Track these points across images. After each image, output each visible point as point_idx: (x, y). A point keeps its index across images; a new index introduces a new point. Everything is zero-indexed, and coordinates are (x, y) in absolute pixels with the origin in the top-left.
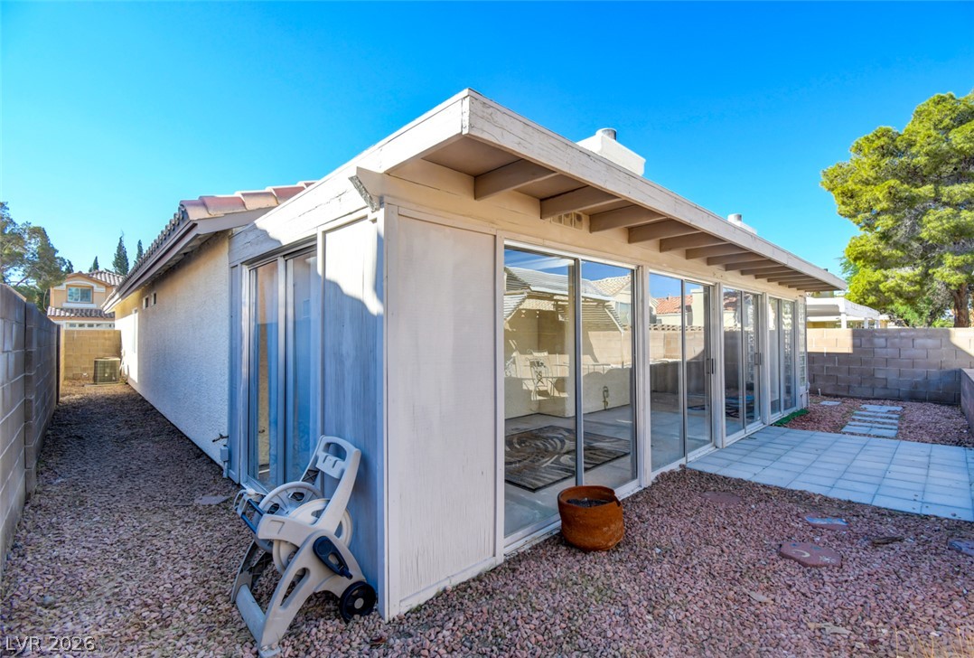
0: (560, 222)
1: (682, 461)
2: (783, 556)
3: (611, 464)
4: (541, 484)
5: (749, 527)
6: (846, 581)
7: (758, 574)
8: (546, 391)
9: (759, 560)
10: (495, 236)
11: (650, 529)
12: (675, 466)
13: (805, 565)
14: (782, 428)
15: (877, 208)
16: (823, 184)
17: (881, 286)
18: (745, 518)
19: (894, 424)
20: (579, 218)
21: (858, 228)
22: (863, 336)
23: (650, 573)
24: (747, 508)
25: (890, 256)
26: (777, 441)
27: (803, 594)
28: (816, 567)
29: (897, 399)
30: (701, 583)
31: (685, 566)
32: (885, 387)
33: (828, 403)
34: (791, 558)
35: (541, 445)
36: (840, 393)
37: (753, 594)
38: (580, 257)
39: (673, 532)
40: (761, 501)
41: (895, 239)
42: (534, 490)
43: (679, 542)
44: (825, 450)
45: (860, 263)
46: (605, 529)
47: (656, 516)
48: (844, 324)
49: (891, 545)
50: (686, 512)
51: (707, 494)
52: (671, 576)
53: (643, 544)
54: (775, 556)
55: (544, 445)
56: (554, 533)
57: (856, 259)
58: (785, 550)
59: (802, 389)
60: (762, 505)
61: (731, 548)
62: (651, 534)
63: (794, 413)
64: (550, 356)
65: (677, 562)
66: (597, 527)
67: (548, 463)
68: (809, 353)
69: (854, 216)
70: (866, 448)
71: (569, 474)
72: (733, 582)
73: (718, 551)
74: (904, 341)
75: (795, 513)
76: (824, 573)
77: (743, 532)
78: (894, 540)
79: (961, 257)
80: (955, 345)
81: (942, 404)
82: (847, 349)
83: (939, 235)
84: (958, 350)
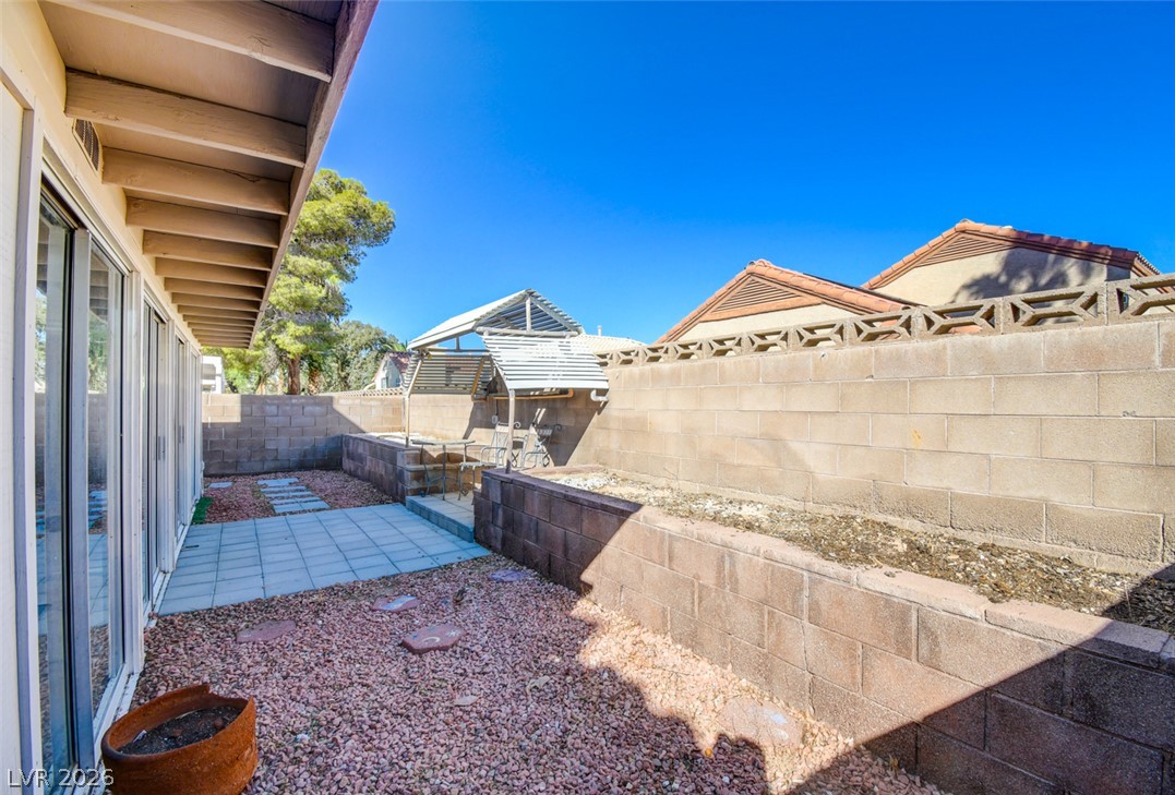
1: (149, 609)
2: (420, 652)
6: (486, 642)
7: (429, 683)
9: (406, 670)
10: (25, 112)
12: (144, 621)
13: (444, 649)
14: (209, 524)
19: (310, 495)
22: (254, 403)
24: (315, 626)
26: (227, 541)
27: (481, 673)
29: (286, 470)
31: (365, 727)
32: (276, 459)
33: (220, 485)
36: (228, 472)
37: (457, 702)
40: (318, 613)
44: (292, 536)
49: (466, 598)
51: (245, 636)
54: (413, 657)
61: (366, 677)
63: (198, 504)
73: (363, 689)
74: (295, 408)
75: (365, 608)
76: (467, 646)
78: (461, 593)
79: (302, 328)
80: (338, 413)
81: (328, 470)
82: (236, 419)
83: (285, 303)
84: (340, 417)
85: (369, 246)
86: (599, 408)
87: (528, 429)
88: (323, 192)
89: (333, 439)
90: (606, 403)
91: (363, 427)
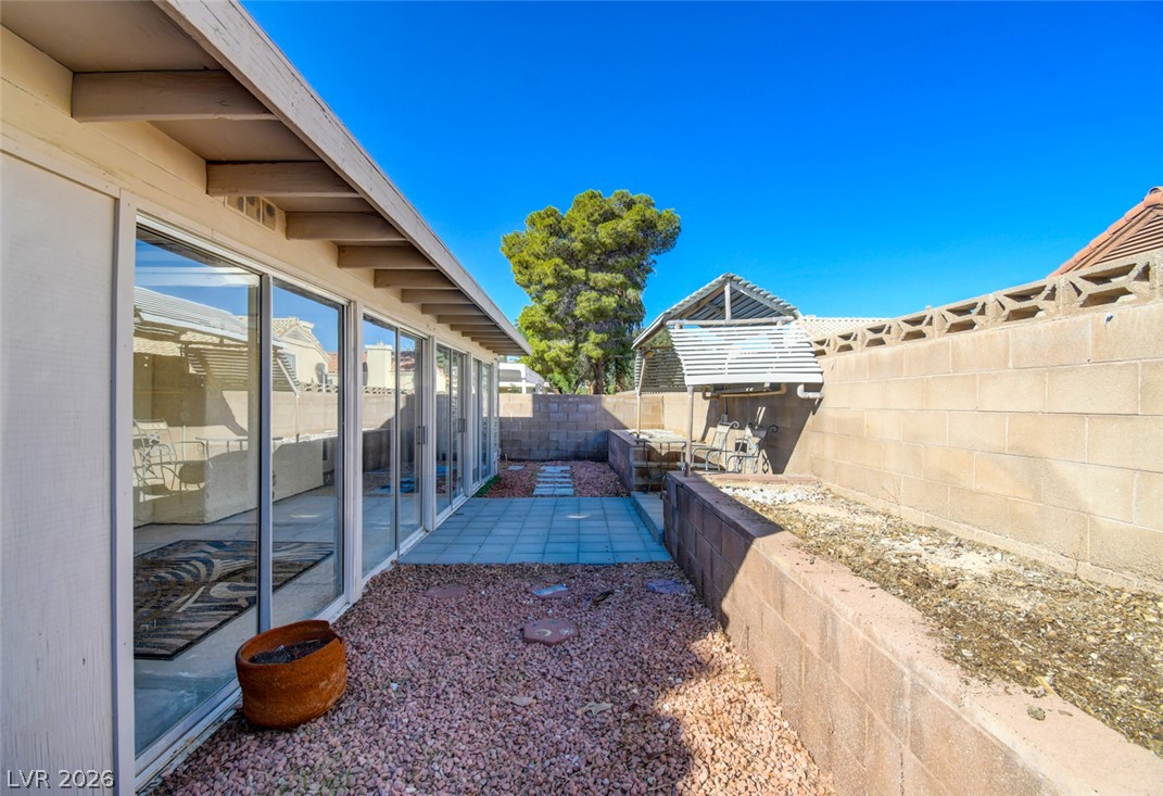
0: (241, 209)
1: (394, 557)
2: (528, 641)
3: (298, 581)
4: (181, 642)
5: (485, 619)
6: (588, 650)
7: (512, 673)
8: (163, 486)
9: (507, 655)
10: (117, 201)
11: (375, 660)
12: (385, 565)
13: (549, 644)
14: (483, 498)
15: (546, 282)
16: (503, 250)
17: (546, 355)
18: (479, 608)
19: (569, 483)
20: (270, 211)
21: (530, 299)
22: (542, 401)
23: (394, 722)
24: (478, 596)
25: (552, 328)
26: (483, 514)
27: (559, 679)
28: (560, 643)
29: (565, 459)
30: (458, 709)
31: (435, 694)
32: (557, 449)
33: (515, 467)
34: (535, 641)
35: (169, 577)
36: (523, 457)
37: (516, 700)
38: (272, 273)
39: (406, 653)
40: (488, 584)
41: (557, 313)
42: (169, 657)
43: (417, 665)
44: (527, 516)
45: (530, 332)
46: (322, 684)
47: (379, 639)
48: (524, 391)
49: (607, 600)
50: (414, 621)
51: (431, 591)
52: (421, 716)
53: (372, 684)
54: (520, 645)
55: (174, 574)
56: (226, 718)
57: (527, 328)
58: (528, 634)
59: (495, 455)
60: (491, 587)
61: (475, 650)
62: (380, 666)
63: (489, 482)
64: (171, 429)
65: (422, 693)
66: (311, 686)
67: (189, 604)
68: (501, 418)
69: (528, 287)
70: (557, 508)
71: (233, 613)
72: (491, 692)
73: (463, 661)
74: (571, 405)
75: (523, 589)
76: (569, 648)
77: (482, 625)
78: (608, 593)
79: (600, 336)
80: (605, 410)
81: (597, 461)
82: (529, 414)
83: (587, 315)
84: (607, 414)
85: (657, 254)
86: (812, 406)
87: (744, 429)
88: (617, 212)
89: (601, 433)
90: (821, 400)
91: (626, 423)
